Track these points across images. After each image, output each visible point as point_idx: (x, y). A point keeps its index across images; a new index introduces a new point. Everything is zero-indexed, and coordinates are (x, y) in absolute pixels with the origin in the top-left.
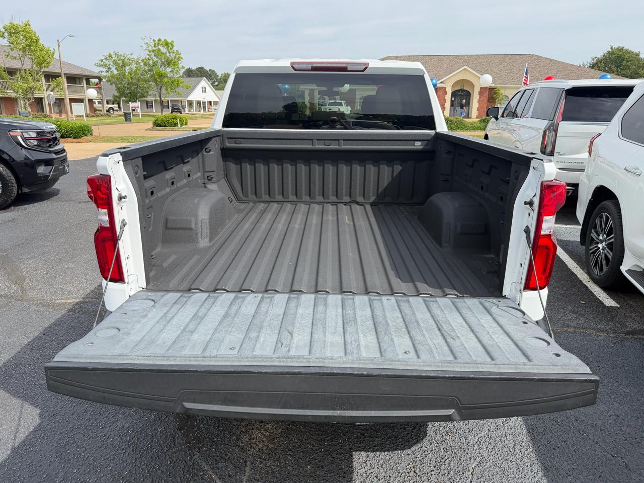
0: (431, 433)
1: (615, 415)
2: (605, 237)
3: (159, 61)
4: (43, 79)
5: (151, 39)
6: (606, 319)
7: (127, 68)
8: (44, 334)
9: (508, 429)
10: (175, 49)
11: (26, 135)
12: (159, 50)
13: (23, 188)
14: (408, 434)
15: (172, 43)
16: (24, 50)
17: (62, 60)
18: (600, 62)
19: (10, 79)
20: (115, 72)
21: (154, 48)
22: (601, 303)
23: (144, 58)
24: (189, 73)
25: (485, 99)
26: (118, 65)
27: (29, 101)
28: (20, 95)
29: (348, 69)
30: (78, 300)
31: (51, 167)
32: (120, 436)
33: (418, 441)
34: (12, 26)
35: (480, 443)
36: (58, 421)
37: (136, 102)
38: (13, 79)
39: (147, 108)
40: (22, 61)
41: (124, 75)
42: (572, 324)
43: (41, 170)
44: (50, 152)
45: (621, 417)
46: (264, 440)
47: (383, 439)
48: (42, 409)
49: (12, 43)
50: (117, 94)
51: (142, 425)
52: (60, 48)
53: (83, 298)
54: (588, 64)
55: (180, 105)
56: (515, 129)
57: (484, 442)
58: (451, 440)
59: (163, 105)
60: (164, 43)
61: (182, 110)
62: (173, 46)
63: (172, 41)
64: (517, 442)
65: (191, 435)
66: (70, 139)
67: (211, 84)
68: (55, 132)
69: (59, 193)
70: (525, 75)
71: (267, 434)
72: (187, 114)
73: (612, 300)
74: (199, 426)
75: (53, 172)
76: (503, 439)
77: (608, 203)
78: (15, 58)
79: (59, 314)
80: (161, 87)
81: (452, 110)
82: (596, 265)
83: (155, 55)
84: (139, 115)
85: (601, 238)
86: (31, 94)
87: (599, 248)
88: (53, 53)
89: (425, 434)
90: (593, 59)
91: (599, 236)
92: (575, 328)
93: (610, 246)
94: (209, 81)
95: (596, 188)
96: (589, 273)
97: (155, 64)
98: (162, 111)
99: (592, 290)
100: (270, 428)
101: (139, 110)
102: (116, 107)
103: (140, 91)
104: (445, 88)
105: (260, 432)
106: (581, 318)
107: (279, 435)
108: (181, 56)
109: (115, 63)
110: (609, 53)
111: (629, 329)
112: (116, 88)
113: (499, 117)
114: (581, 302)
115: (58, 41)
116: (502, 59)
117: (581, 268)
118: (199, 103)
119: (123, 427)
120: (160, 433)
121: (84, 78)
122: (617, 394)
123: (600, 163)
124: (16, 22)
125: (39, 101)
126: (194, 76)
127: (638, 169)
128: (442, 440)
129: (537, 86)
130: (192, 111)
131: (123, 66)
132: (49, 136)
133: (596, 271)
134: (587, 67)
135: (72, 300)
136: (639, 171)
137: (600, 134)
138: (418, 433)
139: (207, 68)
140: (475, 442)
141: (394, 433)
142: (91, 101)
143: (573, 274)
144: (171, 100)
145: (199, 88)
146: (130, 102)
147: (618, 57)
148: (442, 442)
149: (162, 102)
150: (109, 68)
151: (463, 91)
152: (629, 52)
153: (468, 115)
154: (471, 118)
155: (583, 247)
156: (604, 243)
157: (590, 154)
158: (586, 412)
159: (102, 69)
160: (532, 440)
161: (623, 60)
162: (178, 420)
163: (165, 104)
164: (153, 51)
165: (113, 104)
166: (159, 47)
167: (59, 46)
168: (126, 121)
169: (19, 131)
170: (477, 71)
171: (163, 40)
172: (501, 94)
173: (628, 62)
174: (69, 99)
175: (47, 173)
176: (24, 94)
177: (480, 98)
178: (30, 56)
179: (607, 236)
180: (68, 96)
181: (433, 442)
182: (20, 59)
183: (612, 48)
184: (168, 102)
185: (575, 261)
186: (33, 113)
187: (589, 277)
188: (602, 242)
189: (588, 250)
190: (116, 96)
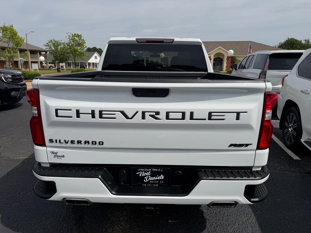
0: (209, 227)
1: (304, 216)
2: (292, 125)
3: (75, 44)
4: (18, 52)
5: (71, 33)
6: (295, 166)
7: (59, 47)
8: (8, 175)
9: (249, 224)
10: (82, 38)
11: (6, 76)
12: (75, 39)
13: (4, 102)
14: (197, 227)
15: (81, 36)
16: (10, 38)
17: (28, 43)
18: (283, 45)
19: (3, 52)
20: (53, 49)
21: (72, 38)
22: (291, 158)
23: (67, 42)
24: (89, 50)
25: (230, 62)
26: (55, 46)
27: (11, 62)
28: (7, 59)
29: (164, 42)
30: (27, 157)
31: (18, 92)
32: (43, 229)
33: (201, 231)
34: (4, 27)
35: (234, 231)
36: (10, 221)
37: (63, 63)
38: (4, 52)
39: (69, 66)
40: (9, 43)
41: (57, 50)
42: (278, 169)
43: (13, 93)
44: (18, 85)
45: (307, 217)
46: (120, 231)
47: (183, 230)
48: (2, 215)
49: (4, 35)
50: (54, 59)
51: (55, 223)
52: (27, 37)
53: (30, 156)
54: (278, 46)
55: (84, 64)
56: (245, 74)
57: (236, 231)
58: (219, 230)
59: (76, 65)
60: (77, 35)
61: (85, 67)
62: (81, 37)
63: (81, 35)
64: (254, 231)
65: (81, 228)
66: (30, 80)
67: (100, 55)
68: (21, 75)
69: (22, 105)
70: (249, 49)
71: (122, 228)
72: (88, 69)
73: (297, 157)
74: (86, 223)
75: (19, 95)
76: (246, 230)
77: (293, 108)
78: (5, 42)
79: (16, 164)
80: (75, 56)
81: (214, 67)
82: (288, 139)
83: (73, 41)
84: (64, 69)
85: (290, 126)
86: (12, 59)
87: (289, 130)
88: (24, 40)
89: (205, 227)
90: (280, 44)
91: (289, 124)
92: (279, 170)
93: (295, 129)
94: (98, 54)
95: (287, 101)
96: (285, 143)
97: (72, 45)
98: (75, 67)
99: (286, 152)
100: (123, 225)
101: (64, 67)
102: (53, 65)
103: (65, 58)
104: (211, 57)
105: (118, 227)
106: (282, 166)
107: (128, 228)
108: (85, 41)
109: (54, 44)
110: (287, 41)
111: (306, 171)
112: (53, 56)
113: (237, 68)
114: (282, 157)
115: (26, 34)
116: (237, 43)
117: (280, 141)
118: (93, 64)
119: (45, 225)
120: (65, 227)
121: (38, 52)
122: (304, 204)
123: (288, 90)
124: (6, 25)
125: (16, 62)
126: (91, 51)
127: (308, 91)
128: (214, 230)
129: (255, 54)
130: (90, 67)
131: (58, 46)
132: (18, 77)
133: (288, 142)
134: (277, 47)
135: (24, 158)
136: (308, 92)
137: (287, 75)
138: (202, 226)
139: (98, 48)
140: (232, 231)
141: (189, 226)
142: (41, 63)
143: (277, 144)
144: (80, 62)
145: (94, 57)
146: (60, 63)
147: (292, 43)
148: (214, 231)
149: (75, 63)
150: (51, 47)
151: (219, 58)
152: (296, 40)
153: (222, 70)
154: (223, 71)
155: (281, 130)
156: (292, 128)
157: (283, 85)
158: (288, 214)
159: (47, 47)
160: (262, 229)
161: (294, 44)
162: (74, 220)
163: (77, 64)
164: (72, 39)
165: (52, 64)
166: (75, 37)
167: (26, 36)
168: (58, 72)
169: (3, 74)
170: (226, 49)
171: (76, 34)
172: (237, 60)
173: (296, 45)
174: (31, 61)
175: (16, 95)
176: (9, 59)
177: (227, 61)
178: (12, 41)
179: (293, 125)
180: (30, 60)
181: (210, 231)
182: (8, 42)
183: (288, 38)
184: (79, 63)
185: (277, 137)
186: (13, 68)
187: (284, 145)
188: (290, 127)
189: (283, 132)
190: (54, 60)
